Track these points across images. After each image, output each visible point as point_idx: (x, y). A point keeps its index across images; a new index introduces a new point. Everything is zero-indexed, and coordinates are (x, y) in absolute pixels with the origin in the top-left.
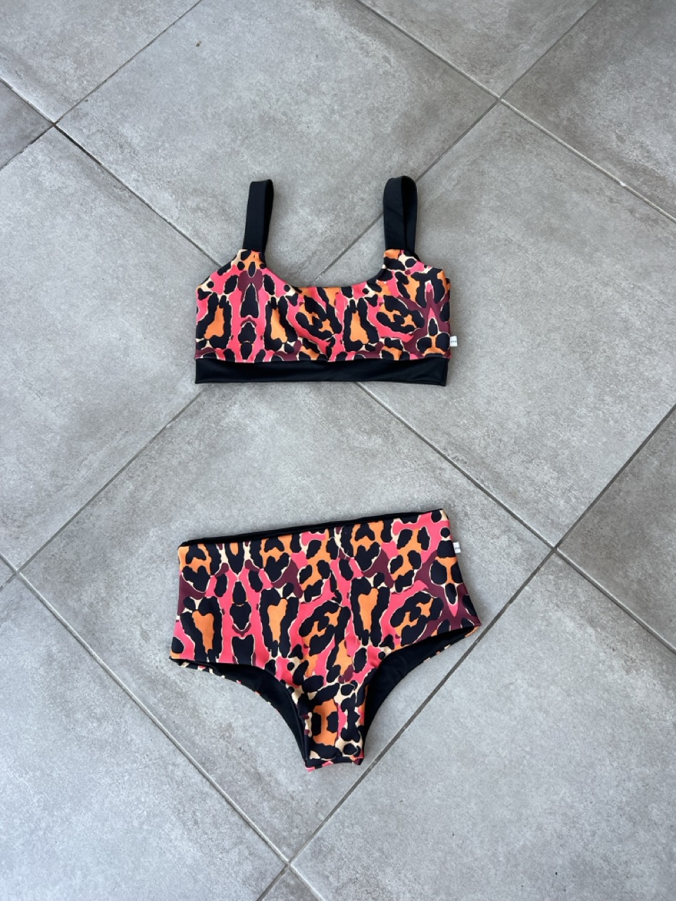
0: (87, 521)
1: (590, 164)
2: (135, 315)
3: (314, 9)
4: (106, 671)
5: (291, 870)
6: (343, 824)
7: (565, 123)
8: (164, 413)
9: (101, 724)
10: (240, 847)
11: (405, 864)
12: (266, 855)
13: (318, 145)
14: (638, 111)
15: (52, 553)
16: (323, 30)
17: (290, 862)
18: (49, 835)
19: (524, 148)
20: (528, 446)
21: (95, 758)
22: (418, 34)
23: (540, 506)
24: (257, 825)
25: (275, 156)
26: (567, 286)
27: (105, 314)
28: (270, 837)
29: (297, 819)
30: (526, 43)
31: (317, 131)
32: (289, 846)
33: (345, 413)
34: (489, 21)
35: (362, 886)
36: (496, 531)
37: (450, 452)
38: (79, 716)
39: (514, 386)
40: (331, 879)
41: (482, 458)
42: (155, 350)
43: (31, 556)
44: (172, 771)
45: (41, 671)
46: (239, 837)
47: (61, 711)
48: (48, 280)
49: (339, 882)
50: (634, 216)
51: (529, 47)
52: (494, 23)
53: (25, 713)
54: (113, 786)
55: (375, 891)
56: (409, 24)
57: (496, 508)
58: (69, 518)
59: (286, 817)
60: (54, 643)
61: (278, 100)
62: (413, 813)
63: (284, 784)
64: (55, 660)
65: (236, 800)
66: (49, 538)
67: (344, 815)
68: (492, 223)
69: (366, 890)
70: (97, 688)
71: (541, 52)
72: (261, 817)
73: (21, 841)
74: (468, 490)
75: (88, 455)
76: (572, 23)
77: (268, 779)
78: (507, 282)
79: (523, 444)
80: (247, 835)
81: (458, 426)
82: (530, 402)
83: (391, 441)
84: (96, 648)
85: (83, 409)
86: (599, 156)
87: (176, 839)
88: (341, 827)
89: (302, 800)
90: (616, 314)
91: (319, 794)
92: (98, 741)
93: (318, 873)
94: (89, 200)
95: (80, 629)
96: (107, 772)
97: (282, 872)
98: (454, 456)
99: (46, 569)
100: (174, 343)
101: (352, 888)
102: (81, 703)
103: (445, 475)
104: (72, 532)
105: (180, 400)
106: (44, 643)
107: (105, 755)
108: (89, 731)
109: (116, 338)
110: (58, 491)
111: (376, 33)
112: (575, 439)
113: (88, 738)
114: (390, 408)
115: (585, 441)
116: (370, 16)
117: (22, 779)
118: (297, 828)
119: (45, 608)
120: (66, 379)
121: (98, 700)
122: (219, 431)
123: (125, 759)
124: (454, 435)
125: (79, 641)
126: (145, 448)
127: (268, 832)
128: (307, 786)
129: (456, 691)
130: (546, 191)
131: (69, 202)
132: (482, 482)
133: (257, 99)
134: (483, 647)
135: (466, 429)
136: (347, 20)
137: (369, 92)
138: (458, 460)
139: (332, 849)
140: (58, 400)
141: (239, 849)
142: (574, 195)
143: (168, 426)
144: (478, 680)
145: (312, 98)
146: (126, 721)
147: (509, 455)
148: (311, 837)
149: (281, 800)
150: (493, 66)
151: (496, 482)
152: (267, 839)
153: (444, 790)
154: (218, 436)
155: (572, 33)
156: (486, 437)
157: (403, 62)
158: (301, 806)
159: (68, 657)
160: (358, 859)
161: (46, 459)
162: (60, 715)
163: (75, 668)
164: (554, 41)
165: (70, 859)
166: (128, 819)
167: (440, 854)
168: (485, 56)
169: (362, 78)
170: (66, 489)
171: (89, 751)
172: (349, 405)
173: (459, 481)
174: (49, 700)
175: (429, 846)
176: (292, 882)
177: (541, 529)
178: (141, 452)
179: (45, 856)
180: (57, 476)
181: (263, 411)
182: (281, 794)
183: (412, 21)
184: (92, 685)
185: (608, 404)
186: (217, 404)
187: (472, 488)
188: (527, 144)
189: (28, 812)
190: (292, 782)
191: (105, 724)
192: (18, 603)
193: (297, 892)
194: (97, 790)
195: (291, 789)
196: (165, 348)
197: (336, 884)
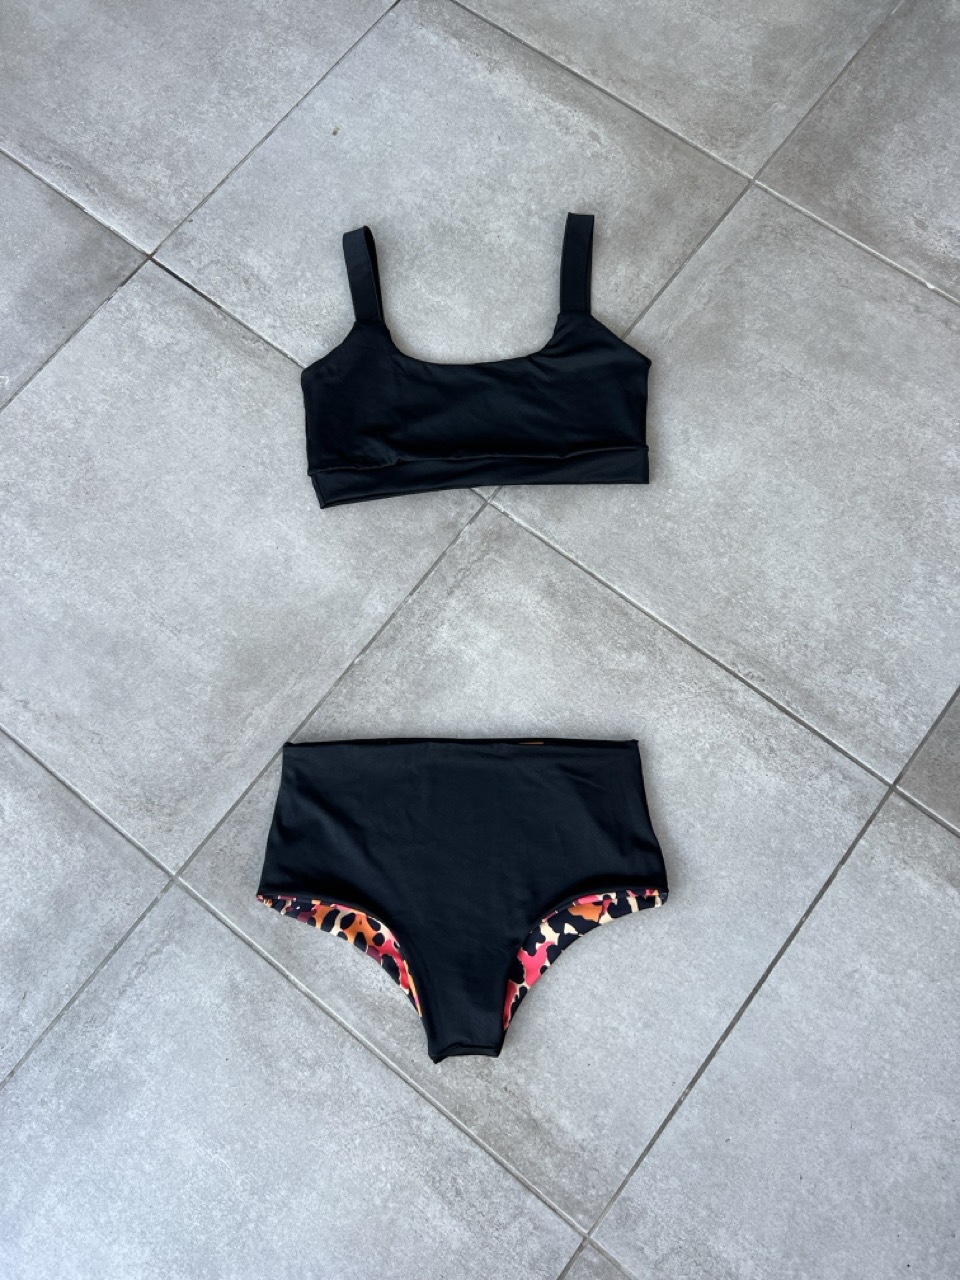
0: (261, 799)
1: (883, 261)
2: (293, 513)
3: (487, 73)
4: (313, 1000)
5: (592, 1244)
6: (654, 1177)
7: (845, 207)
8: (350, 644)
9: (314, 1073)
10: (521, 1219)
11: (741, 1223)
12: (557, 1227)
13: (515, 261)
14: (941, 184)
15: (220, 847)
16: (504, 100)
17: (589, 1233)
18: (263, 1228)
19: (793, 246)
20: (843, 651)
21: (312, 1118)
22: (633, 97)
23: (868, 730)
24: (540, 1188)
25: (458, 281)
26: (871, 431)
27: (252, 515)
28: (559, 1203)
29: (593, 1176)
30: (781, 101)
31: (511, 241)
32: (586, 1212)
33: (593, 625)
34: (728, 74)
35: (688, 1256)
36: (814, 769)
37: (741, 667)
38: (284, 1064)
39: (816, 572)
40: (647, 1250)
41: (784, 672)
42: (326, 559)
43: (190, 854)
44: (418, 1127)
45: (225, 1008)
46: (516, 1207)
47: (258, 1060)
48: (168, 473)
49: (657, 1254)
50: (950, 329)
51: (785, 107)
52: (734, 76)
53: (210, 1066)
54: (341, 1153)
55: (706, 1261)
56: (619, 84)
57: (811, 737)
58: (237, 797)
59: (576, 1175)
60: (237, 968)
61: (453, 202)
62: (745, 1155)
63: (569, 1130)
64: (241, 992)
65: (507, 1158)
66: (214, 827)
67: (654, 1165)
68: (761, 352)
69: (695, 1262)
70: (302, 1024)
71: (801, 112)
72: (544, 1178)
73: (226, 1239)
74: (771, 717)
75: (253, 709)
76: (840, 70)
77: (546, 1126)
78: (790, 431)
79: (836, 648)
80: (529, 1202)
81: (747, 631)
82: (839, 591)
83: (659, 658)
84: (294, 970)
85: (239, 647)
86: (895, 249)
87: (434, 1216)
88: (652, 1181)
89: (596, 1151)
90: (941, 464)
91: (618, 1140)
92: (314, 1095)
93: (628, 1244)
94: (211, 358)
95: (271, 946)
96: (331, 1136)
97: (581, 1248)
98: (746, 672)
99: (214, 870)
100: (351, 548)
101: (675, 1261)
102: (283, 1046)
103: (738, 699)
104: (243, 815)
105: (369, 624)
106: (223, 971)
107: (326, 1113)
108: (299, 1083)
109: (272, 547)
110: (218, 761)
111: (576, 101)
112: (904, 636)
113: (299, 1093)
114: (653, 613)
115: (918, 639)
116: (565, 78)
117: (217, 1156)
118: (594, 1187)
119: (219, 923)
120: (211, 608)
121: (306, 1040)
122: (426, 662)
123: (353, 1117)
124: (744, 644)
125: (271, 963)
126: (330, 693)
127: (556, 1197)
128: (600, 1131)
129: (784, 988)
130: (829, 303)
131: (184, 364)
132: (788, 703)
133: (425, 203)
134: (813, 925)
135: (759, 634)
136: (534, 84)
137: (575, 183)
138: (753, 676)
139: (643, 1212)
140: (202, 638)
141: (520, 1223)
142: (867, 305)
143: (357, 661)
144: (811, 969)
145: (500, 197)
146: (347, 1066)
147: (820, 665)
148: (614, 1198)
149: (567, 1153)
150: (739, 136)
151: (807, 703)
152: (556, 1207)
153: (783, 1120)
154: (424, 669)
155: (840, 83)
156: (786, 643)
157: (618, 138)
158: (596, 1159)
159: (258, 986)
160: (680, 1221)
161: (195, 719)
162: (257, 1064)
163: (270, 1000)
164: (817, 96)
165: (295, 1258)
166: (367, 1197)
167: (786, 1204)
168: (727, 123)
169: (564, 165)
170: (229, 758)
171: (303, 1110)
172: (596, 614)
173: (757, 706)
174: (240, 1046)
175: (772, 1195)
176: (595, 1260)
177: (873, 761)
178: (324, 699)
179: (260, 1257)
180: (214, 741)
181: (482, 631)
182: (567, 1145)
183: (623, 81)
184: (296, 1021)
185: (942, 587)
186: (420, 625)
187: (776, 713)
188: (797, 240)
189: (230, 1200)
190: (580, 1128)
191: (320, 1072)
192: (181, 918)
193: (604, 1272)
194: (321, 1161)
195: (579, 1136)
196: (340, 555)
197: (653, 1257)
